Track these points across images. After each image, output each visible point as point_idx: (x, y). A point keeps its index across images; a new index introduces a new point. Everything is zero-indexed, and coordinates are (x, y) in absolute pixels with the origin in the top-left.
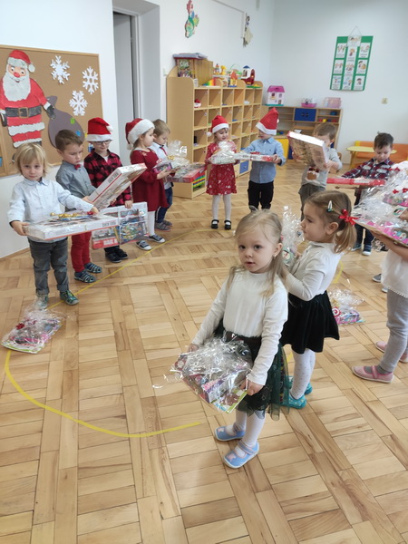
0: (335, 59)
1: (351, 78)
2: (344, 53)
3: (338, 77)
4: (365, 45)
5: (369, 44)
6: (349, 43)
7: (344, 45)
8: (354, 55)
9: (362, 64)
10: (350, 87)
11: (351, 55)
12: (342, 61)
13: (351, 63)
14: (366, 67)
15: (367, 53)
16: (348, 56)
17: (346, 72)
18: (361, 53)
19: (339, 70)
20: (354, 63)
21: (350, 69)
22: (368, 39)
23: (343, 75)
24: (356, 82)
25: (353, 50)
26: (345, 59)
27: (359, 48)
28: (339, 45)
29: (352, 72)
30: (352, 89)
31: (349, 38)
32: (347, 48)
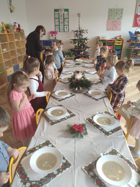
0: (55, 19)
1: (63, 27)
2: (58, 16)
3: (57, 26)
5: (67, 12)
6: (60, 12)
7: (57, 12)
8: (62, 17)
9: (66, 21)
10: (63, 30)
12: (58, 20)
13: (61, 20)
14: (68, 22)
15: (68, 16)
16: (60, 17)
17: (60, 24)
18: (65, 16)
19: (57, 23)
20: (63, 20)
21: (62, 23)
22: (67, 10)
24: (65, 28)
25: (61, 15)
26: (59, 19)
27: (64, 14)
28: (55, 13)
29: (63, 24)
31: (59, 10)
32: (59, 14)
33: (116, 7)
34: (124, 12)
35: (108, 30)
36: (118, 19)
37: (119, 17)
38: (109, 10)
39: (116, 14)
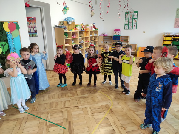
0: (125, 19)
1: (132, 25)
2: (128, 17)
4: (135, 14)
5: (137, 14)
8: (132, 17)
9: (135, 20)
10: (131, 28)
11: (131, 17)
13: (131, 20)
14: (137, 21)
15: (136, 16)
18: (134, 17)
19: (127, 23)
21: (131, 22)
22: (136, 12)
23: (128, 24)
26: (129, 19)
27: (133, 15)
28: (126, 14)
30: (132, 29)
31: (130, 12)
32: (129, 15)
35: (175, 27)
38: (177, 10)
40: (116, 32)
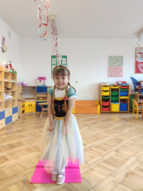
0: (52, 65)
2: (56, 62)
4: (64, 59)
5: (66, 59)
6: (57, 58)
7: (55, 59)
15: (66, 62)
16: (58, 64)
18: (63, 62)
22: (65, 57)
26: (56, 65)
27: (62, 60)
28: (53, 59)
31: (57, 56)
33: (116, 55)
34: (124, 59)
35: (109, 76)
36: (119, 65)
37: (120, 64)
38: (109, 57)
39: (117, 61)
40: (40, 81)
